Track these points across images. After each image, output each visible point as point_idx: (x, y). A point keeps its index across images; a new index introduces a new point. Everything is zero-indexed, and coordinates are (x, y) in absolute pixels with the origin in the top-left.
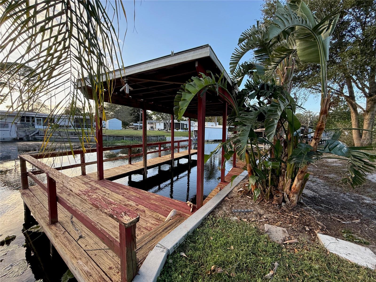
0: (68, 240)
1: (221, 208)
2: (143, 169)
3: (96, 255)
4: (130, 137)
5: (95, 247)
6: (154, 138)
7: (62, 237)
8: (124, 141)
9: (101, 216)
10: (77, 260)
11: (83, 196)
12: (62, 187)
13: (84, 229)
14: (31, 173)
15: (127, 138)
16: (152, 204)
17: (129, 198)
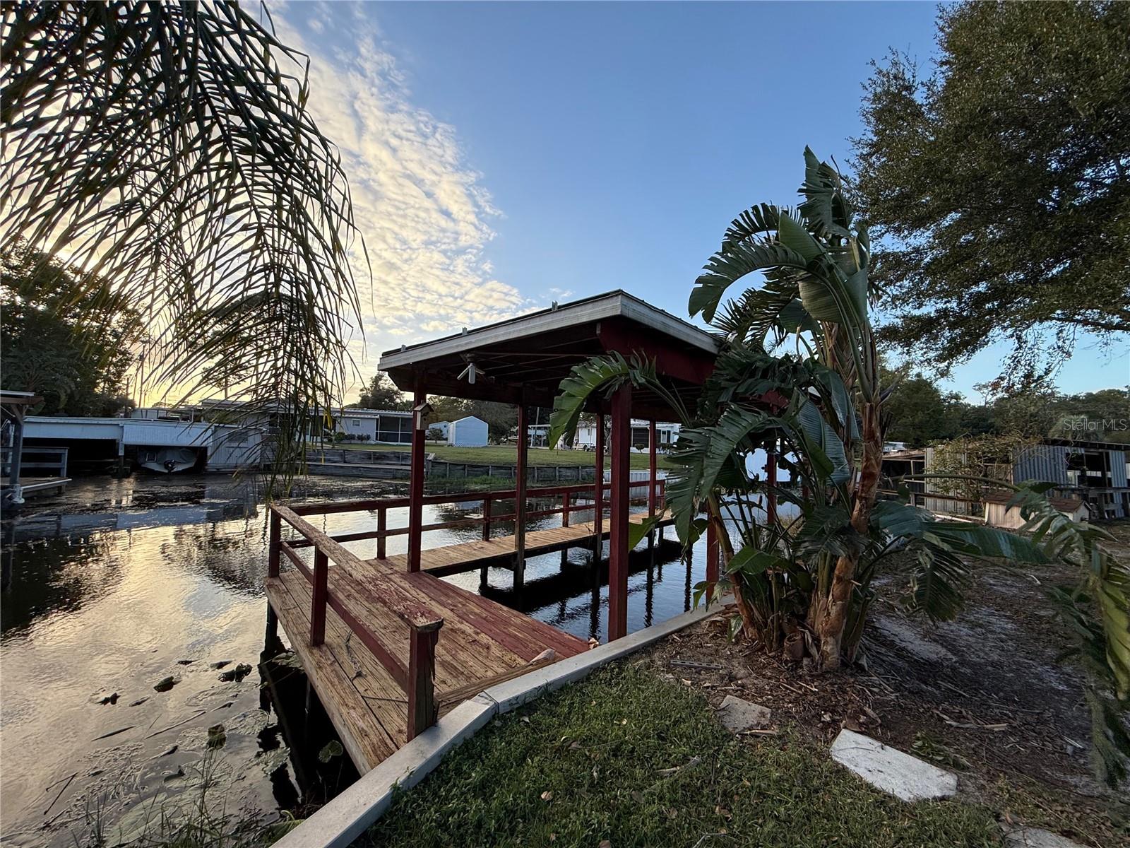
0: (338, 676)
1: (650, 654)
2: (514, 555)
3: (379, 707)
4: (506, 468)
5: (381, 694)
6: (569, 473)
7: (329, 670)
8: (490, 477)
9: (401, 645)
10: (349, 709)
11: (367, 585)
12: (337, 580)
13: (366, 663)
14: (287, 545)
15: (496, 472)
16: (509, 635)
17: (462, 618)
